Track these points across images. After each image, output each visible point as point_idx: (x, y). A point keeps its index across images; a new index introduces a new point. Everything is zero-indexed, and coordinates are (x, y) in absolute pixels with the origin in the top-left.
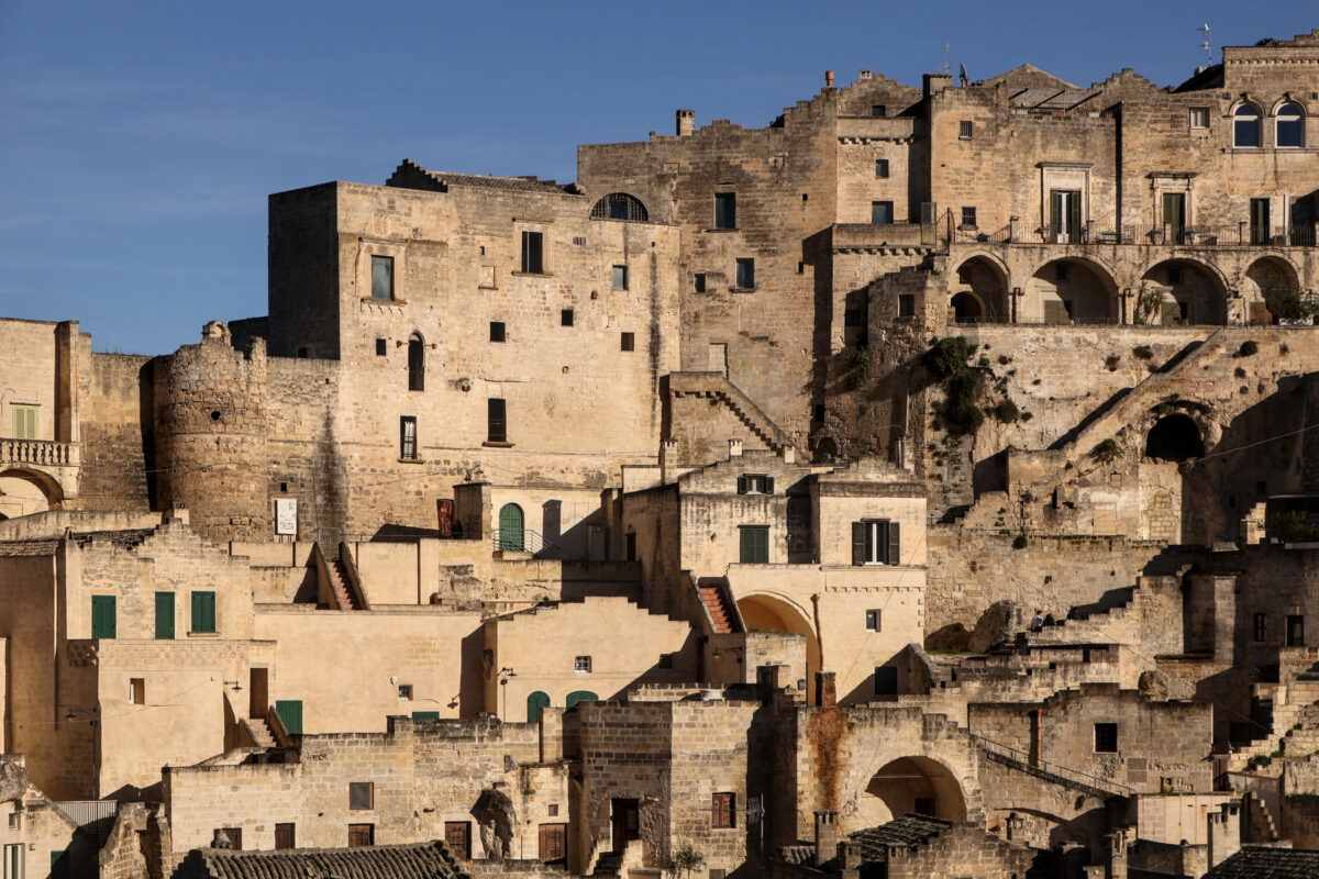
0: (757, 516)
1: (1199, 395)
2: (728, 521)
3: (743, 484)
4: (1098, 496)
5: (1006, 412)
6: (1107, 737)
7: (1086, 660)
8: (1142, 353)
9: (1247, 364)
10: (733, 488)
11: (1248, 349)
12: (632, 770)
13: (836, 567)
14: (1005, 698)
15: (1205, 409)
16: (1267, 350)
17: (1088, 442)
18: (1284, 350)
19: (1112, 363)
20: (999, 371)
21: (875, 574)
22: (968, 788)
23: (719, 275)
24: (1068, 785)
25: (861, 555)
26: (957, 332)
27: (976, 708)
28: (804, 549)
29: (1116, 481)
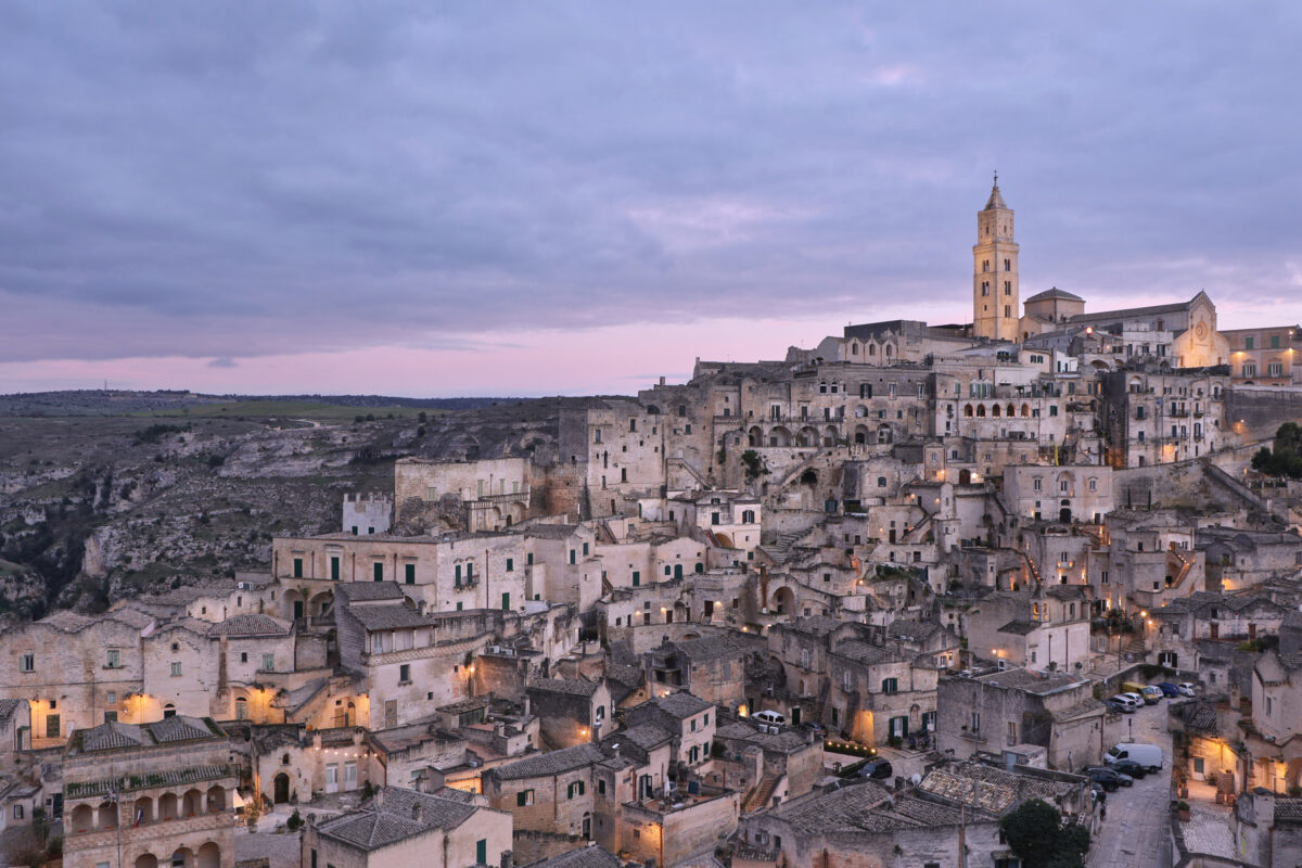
0: (716, 510)
1: (816, 467)
2: (709, 512)
3: (712, 501)
4: (791, 495)
5: (766, 472)
6: (827, 578)
7: (814, 554)
8: (801, 454)
9: (830, 458)
10: (709, 502)
11: (830, 454)
12: (711, 593)
13: (739, 524)
14: (799, 567)
15: (817, 470)
16: (834, 454)
17: (788, 481)
18: (839, 454)
19: (793, 457)
20: (764, 460)
21: (749, 526)
22: (795, 594)
23: (681, 430)
24: (822, 593)
25: (745, 521)
26: (752, 449)
27: (792, 569)
28: (730, 520)
29: (795, 491)
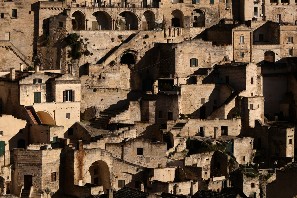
0: (38, 89)
1: (135, 49)
2: (32, 91)
3: (35, 81)
4: (110, 75)
5: (87, 53)
6: (140, 152)
7: (129, 129)
8: (120, 37)
9: (146, 40)
10: (32, 82)
11: (146, 37)
12: (30, 168)
13: (59, 103)
14: (114, 142)
15: (136, 52)
16: (151, 37)
17: (108, 61)
18: (155, 37)
19: (113, 40)
20: (85, 42)
21: (69, 104)
22: (110, 167)
23: (8, 14)
24: (135, 165)
25: (65, 99)
26: (74, 32)
27: (108, 145)
28: (51, 98)
29: (114, 71)
